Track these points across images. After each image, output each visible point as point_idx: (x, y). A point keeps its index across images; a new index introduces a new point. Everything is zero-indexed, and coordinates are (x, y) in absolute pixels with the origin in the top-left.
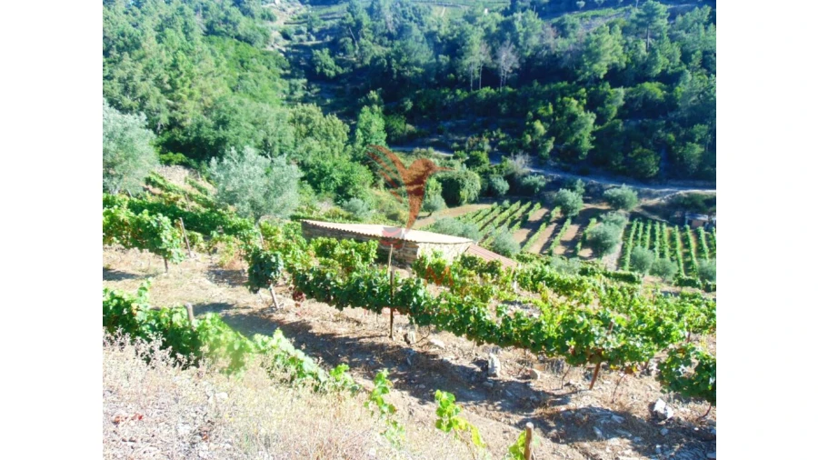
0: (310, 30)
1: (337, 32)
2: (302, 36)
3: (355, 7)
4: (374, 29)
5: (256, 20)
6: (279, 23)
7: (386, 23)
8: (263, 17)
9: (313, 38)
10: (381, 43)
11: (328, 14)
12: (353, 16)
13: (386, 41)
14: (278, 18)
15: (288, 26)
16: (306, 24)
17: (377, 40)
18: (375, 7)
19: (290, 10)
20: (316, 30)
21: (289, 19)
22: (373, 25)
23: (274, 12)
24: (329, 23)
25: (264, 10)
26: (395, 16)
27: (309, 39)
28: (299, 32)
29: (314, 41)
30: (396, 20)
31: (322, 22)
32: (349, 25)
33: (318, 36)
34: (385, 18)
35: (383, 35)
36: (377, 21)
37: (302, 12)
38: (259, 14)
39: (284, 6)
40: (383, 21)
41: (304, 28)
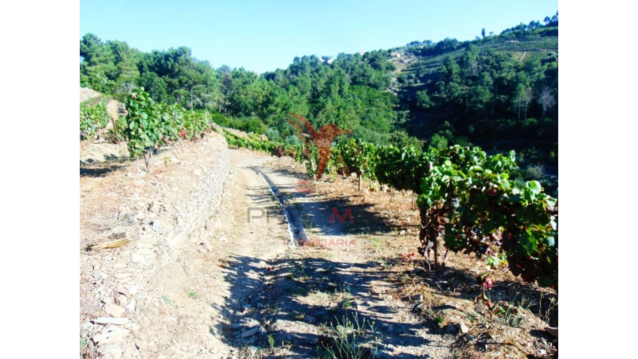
0: (417, 75)
1: (435, 76)
2: (411, 81)
3: (449, 61)
4: (461, 75)
5: (383, 72)
6: (398, 71)
7: (472, 69)
8: (387, 68)
9: (419, 81)
10: (466, 84)
11: (432, 63)
12: (447, 67)
13: (470, 82)
14: (397, 67)
15: (403, 72)
16: (415, 71)
17: (464, 81)
18: (465, 59)
19: (406, 61)
20: (421, 75)
21: (405, 68)
22: (462, 71)
23: (395, 64)
24: (431, 70)
25: (388, 64)
26: (478, 64)
27: (416, 82)
28: (410, 78)
29: (419, 84)
30: (480, 67)
31: (427, 69)
32: (444, 73)
33: (422, 80)
34: (471, 66)
35: (469, 78)
36: (465, 68)
37: (415, 62)
38: (385, 67)
39: (402, 58)
40: (470, 68)
41: (413, 75)
